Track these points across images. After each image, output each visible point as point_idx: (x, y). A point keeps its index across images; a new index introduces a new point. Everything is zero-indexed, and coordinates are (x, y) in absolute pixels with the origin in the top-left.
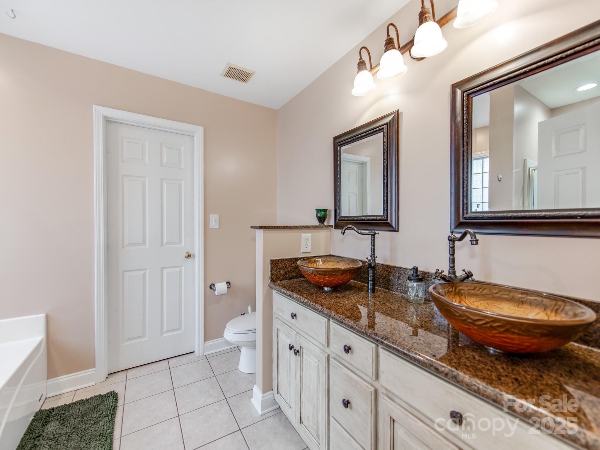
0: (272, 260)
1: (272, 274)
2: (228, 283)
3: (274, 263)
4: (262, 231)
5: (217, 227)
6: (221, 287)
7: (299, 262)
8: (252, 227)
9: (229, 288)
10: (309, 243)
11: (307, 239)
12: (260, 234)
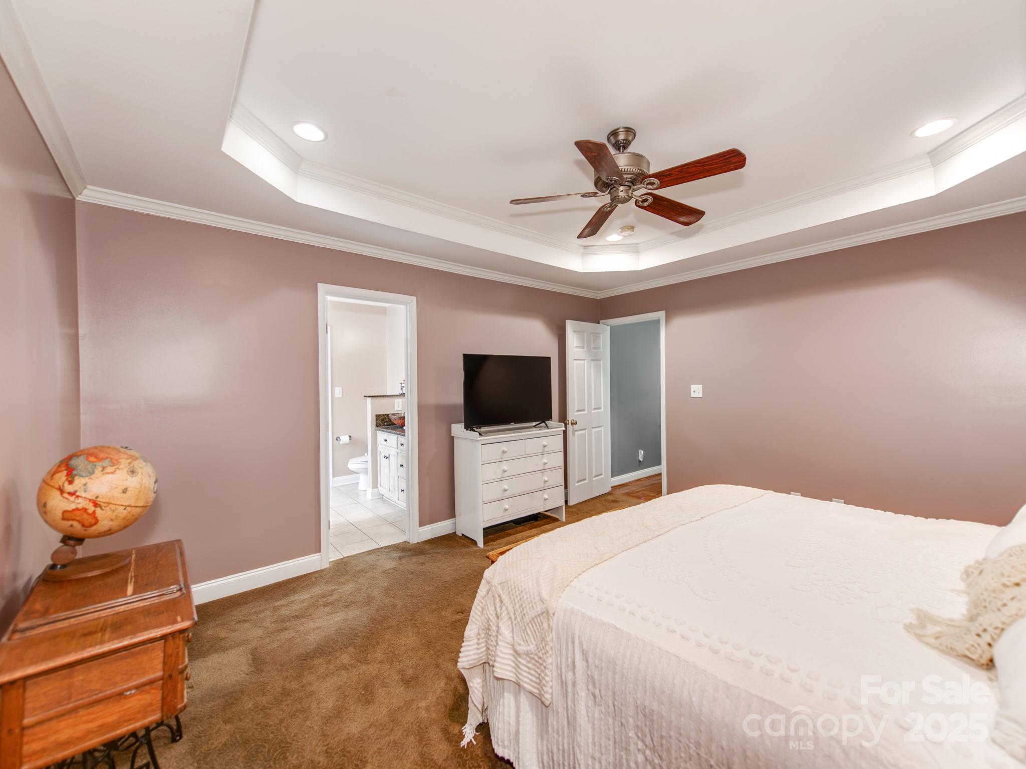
0: (376, 415)
1: (377, 423)
2: (350, 436)
3: (378, 416)
4: (370, 398)
5: (341, 396)
6: (345, 439)
7: (389, 415)
8: (365, 396)
9: (350, 439)
10: (400, 405)
11: (399, 403)
12: (369, 399)
